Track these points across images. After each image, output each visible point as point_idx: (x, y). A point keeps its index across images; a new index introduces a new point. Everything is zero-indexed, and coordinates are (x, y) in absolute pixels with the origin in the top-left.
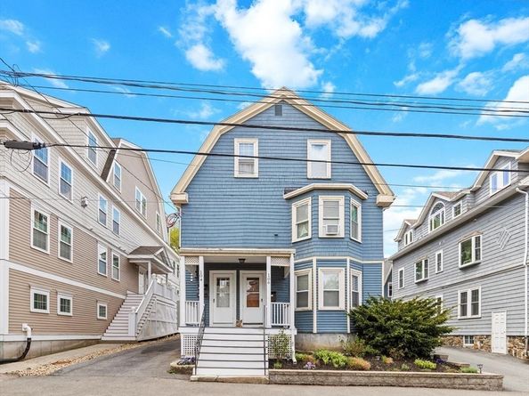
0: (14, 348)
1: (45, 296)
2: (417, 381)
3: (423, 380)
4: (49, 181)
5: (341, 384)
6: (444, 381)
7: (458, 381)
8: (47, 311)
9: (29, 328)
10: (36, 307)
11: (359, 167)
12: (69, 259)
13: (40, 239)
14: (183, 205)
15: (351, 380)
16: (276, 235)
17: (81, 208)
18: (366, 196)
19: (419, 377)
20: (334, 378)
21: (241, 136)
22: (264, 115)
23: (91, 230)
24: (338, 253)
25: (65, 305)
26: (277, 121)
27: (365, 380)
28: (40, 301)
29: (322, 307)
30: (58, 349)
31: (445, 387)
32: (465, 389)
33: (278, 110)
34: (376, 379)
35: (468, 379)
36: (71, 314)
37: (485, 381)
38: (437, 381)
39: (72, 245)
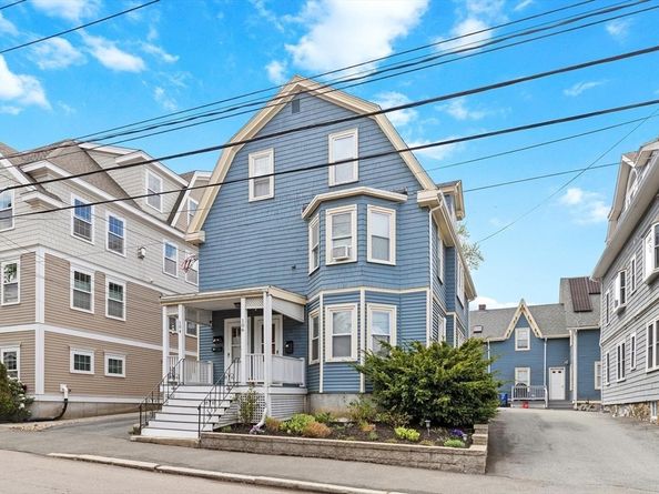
0: (51, 407)
1: (88, 358)
2: (362, 454)
3: (369, 452)
4: (93, 239)
5: (271, 453)
6: (398, 456)
7: (416, 457)
8: (92, 372)
9: (66, 389)
10: (76, 368)
11: (396, 156)
12: (121, 316)
13: (82, 299)
14: (200, 245)
15: (283, 448)
16: (294, 268)
17: (139, 260)
18: (403, 198)
19: (364, 448)
20: (265, 444)
21: (256, 150)
22: (281, 116)
23: (151, 283)
24: (349, 284)
25: (115, 366)
26: (295, 121)
27: (298, 449)
28: (82, 362)
29: (329, 358)
30: (106, 411)
31: (398, 464)
32: (428, 468)
33: (295, 105)
34: (311, 448)
35: (431, 453)
36: (123, 375)
37: (456, 458)
38: (389, 455)
39: (124, 302)
